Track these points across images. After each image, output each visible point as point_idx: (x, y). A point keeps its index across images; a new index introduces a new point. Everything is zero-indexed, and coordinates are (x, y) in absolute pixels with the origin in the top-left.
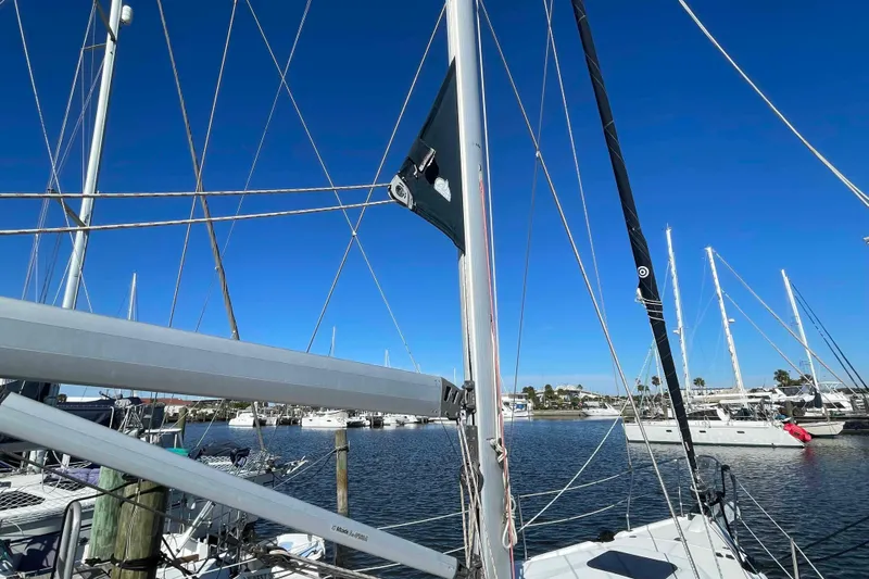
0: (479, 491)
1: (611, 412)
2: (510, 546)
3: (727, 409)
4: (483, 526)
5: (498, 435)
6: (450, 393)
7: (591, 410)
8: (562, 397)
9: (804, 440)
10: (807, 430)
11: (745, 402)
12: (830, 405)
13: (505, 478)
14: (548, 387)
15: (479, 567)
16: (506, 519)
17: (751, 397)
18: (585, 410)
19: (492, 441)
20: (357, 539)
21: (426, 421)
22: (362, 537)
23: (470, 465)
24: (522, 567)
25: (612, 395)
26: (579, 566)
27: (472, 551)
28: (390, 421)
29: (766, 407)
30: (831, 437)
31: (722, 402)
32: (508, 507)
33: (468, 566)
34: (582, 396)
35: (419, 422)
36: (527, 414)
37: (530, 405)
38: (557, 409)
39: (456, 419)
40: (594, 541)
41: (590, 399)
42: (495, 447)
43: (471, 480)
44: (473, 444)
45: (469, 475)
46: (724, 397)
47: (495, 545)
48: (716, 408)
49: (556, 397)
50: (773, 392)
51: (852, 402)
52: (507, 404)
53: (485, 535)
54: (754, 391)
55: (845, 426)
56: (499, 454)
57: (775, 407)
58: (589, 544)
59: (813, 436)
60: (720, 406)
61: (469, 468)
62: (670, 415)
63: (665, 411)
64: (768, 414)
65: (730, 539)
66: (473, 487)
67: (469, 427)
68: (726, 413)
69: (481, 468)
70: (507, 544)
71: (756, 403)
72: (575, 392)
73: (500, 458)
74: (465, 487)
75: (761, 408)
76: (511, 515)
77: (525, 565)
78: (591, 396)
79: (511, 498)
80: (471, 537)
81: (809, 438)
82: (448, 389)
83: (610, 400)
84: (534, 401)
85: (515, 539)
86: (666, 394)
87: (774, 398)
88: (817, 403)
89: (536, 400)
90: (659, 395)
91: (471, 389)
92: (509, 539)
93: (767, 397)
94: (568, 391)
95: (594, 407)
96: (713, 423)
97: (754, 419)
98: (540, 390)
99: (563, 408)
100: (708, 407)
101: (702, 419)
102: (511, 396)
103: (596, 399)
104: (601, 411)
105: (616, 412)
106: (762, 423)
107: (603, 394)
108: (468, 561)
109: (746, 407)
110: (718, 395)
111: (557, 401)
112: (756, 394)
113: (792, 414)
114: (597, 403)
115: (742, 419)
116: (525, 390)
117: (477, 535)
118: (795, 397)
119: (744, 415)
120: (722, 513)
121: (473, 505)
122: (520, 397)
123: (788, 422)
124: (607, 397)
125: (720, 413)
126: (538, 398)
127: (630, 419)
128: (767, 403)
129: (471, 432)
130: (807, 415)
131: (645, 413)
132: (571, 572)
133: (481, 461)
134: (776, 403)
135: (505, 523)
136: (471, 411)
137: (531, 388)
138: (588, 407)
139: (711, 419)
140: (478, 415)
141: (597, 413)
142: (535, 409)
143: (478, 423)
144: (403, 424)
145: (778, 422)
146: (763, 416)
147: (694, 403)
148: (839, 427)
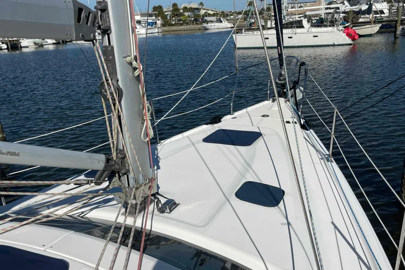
0: (120, 102)
1: (225, 25)
2: (147, 139)
3: (309, 19)
4: (125, 128)
5: (134, 52)
6: (83, 15)
7: (209, 24)
8: (186, 14)
9: (353, 39)
10: (357, 32)
11: (322, 13)
12: (376, 12)
13: (141, 89)
14: (175, 5)
15: (125, 157)
16: (143, 120)
17: (327, 9)
18: (205, 25)
19: (128, 59)
20: (9, 157)
21: (65, 42)
22: (14, 154)
23: (110, 81)
24: (157, 149)
25: (226, 10)
26: (198, 142)
27: (117, 147)
28: (28, 44)
29: (336, 16)
30: (370, 35)
31: (308, 13)
32: (145, 111)
33: (115, 159)
34: (202, 12)
35: (57, 43)
36: (156, 30)
37: (159, 22)
38: (182, 24)
39: (92, 41)
40: (207, 124)
41: (210, 15)
42: (131, 64)
43: (111, 94)
44: (111, 62)
45: (109, 90)
46: (309, 9)
47: (135, 140)
48: (302, 18)
49: (182, 15)
50: (343, 3)
51: (390, 10)
52: (139, 22)
53: (127, 134)
54: (330, 3)
55: (381, 28)
56: (135, 69)
57: (342, 15)
58: (205, 127)
59: (360, 36)
60: (305, 17)
61: (108, 84)
62: (269, 26)
63: (266, 23)
64: (336, 21)
65: (296, 111)
66: (114, 100)
67: (105, 47)
68: (308, 21)
69: (120, 83)
70: (145, 139)
71: (330, 13)
72: (197, 9)
73: (137, 73)
74: (107, 100)
75: (333, 17)
76: (148, 117)
77: (159, 147)
78: (210, 12)
79: (147, 104)
80: (115, 138)
81: (357, 37)
82: (80, 10)
83: (225, 15)
84: (162, 18)
85: (151, 133)
86: (269, 9)
87: (342, 8)
88: (369, 11)
89: (164, 17)
90: (263, 9)
91: (104, 10)
92: (147, 135)
93: (338, 8)
94: (191, 8)
95: (212, 22)
96: (299, 30)
97: (326, 26)
98: (167, 9)
99: (187, 24)
100: (297, 18)
101: (291, 28)
102: (142, 15)
103: (214, 15)
104: (218, 25)
105: (230, 25)
106: (330, 29)
107: (219, 10)
108: (114, 155)
109: (323, 16)
110: (305, 8)
111: (182, 17)
112: (332, 6)
113: (351, 20)
114: (214, 19)
115: (318, 26)
116: (155, 8)
117: (121, 135)
118: (356, 7)
119: (320, 23)
120: (294, 95)
121: (115, 114)
122: (150, 15)
123: (348, 26)
124: (223, 12)
125: (305, 22)
126: (166, 16)
127: (239, 31)
128: (337, 13)
129: (108, 52)
130: (361, 20)
131: (251, 25)
132: (193, 147)
133: (119, 76)
134: (343, 13)
135: (143, 123)
136: (106, 32)
137: (160, 7)
138: (207, 22)
139: (298, 27)
140: (113, 36)
141: (215, 27)
142: (163, 25)
143: (114, 43)
144: (42, 46)
145: (341, 27)
146: (333, 23)
147: (287, 15)
148: (377, 28)
